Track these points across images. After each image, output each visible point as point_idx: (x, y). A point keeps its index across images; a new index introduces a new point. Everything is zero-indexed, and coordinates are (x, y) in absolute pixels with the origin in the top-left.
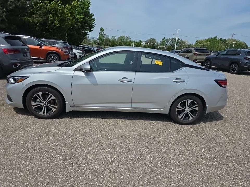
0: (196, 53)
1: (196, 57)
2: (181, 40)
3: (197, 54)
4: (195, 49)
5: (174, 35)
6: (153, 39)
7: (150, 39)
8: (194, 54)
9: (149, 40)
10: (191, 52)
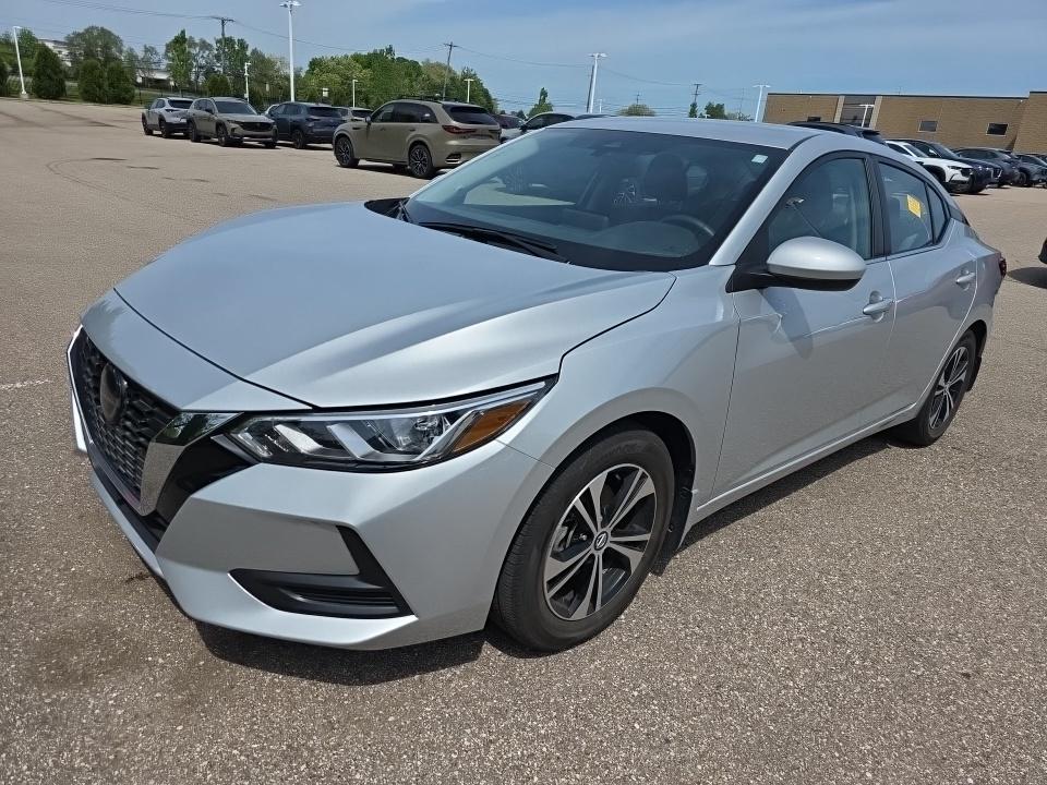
0: (454, 123)
1: (453, 142)
2: (255, 52)
3: (457, 128)
4: (445, 107)
5: (227, 24)
6: (104, 33)
7: (87, 31)
8: (448, 128)
9: (78, 35)
10: (433, 120)
